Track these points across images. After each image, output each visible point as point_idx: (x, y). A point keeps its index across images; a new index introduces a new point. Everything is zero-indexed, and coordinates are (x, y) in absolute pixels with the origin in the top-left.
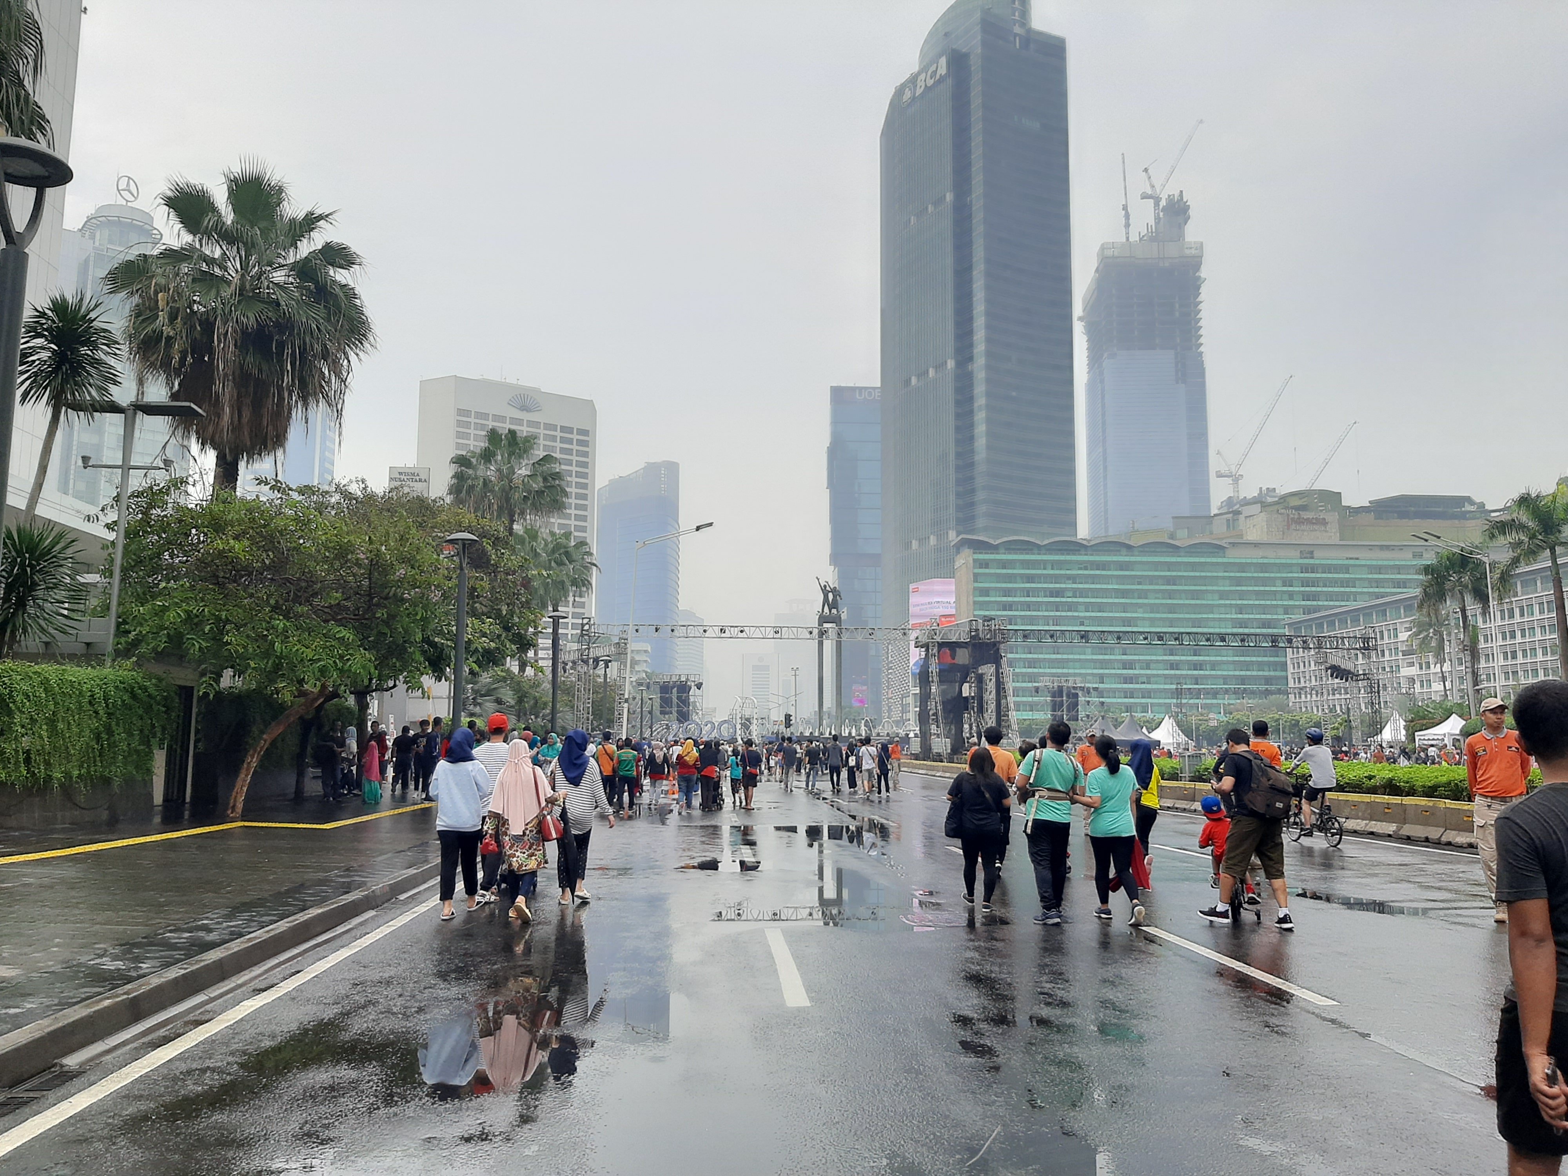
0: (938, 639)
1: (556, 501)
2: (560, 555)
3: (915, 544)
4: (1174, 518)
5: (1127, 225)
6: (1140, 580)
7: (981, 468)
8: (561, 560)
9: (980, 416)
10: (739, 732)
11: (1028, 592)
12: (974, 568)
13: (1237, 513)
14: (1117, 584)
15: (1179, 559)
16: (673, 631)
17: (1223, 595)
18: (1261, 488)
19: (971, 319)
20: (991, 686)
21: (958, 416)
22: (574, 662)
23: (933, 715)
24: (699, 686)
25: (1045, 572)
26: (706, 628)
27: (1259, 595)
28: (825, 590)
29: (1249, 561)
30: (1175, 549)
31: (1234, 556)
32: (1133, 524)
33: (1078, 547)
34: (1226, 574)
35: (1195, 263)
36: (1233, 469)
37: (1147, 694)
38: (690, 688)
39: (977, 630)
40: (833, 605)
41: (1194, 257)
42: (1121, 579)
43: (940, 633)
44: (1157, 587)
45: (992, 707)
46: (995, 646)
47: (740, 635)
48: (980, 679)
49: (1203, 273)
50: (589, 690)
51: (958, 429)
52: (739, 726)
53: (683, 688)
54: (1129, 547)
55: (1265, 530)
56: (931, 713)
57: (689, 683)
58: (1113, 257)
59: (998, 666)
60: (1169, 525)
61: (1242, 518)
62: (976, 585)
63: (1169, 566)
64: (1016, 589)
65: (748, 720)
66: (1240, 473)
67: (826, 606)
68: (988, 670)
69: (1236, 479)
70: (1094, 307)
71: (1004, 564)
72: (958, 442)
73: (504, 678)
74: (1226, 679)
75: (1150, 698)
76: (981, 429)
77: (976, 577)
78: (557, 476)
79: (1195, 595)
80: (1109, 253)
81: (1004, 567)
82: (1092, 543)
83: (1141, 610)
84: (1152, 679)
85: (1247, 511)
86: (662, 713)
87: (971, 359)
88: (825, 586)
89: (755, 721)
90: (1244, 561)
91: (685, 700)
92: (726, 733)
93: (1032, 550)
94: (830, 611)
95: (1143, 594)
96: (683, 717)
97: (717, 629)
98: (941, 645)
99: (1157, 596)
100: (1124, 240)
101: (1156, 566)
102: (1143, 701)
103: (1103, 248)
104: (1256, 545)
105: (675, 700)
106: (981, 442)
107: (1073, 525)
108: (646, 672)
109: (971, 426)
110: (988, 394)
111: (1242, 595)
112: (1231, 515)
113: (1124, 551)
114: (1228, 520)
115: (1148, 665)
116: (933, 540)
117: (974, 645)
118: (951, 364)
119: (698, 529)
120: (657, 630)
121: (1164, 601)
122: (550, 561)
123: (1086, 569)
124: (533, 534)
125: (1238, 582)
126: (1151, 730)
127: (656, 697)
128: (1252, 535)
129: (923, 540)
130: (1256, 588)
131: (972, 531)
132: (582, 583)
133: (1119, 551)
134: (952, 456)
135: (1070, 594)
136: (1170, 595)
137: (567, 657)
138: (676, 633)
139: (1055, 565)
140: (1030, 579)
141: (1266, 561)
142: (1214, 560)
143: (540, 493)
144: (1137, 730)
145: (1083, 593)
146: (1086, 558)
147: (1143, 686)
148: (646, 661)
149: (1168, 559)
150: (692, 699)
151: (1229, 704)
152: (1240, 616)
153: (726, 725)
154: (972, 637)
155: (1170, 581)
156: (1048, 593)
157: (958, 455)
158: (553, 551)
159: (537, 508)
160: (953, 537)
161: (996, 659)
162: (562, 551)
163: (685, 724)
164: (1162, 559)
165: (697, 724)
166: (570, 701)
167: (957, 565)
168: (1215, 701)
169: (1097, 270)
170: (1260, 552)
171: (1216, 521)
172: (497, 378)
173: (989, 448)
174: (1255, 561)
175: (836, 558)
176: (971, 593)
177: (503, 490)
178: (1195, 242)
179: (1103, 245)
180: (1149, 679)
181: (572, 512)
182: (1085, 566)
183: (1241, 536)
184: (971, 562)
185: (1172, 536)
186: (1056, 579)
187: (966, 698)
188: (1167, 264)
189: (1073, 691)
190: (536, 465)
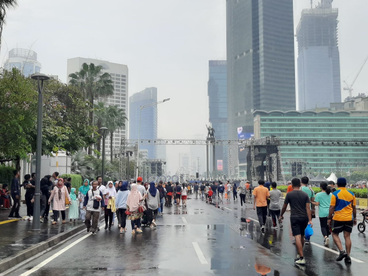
0: (254, 144)
1: (109, 91)
2: (112, 112)
3: (239, 114)
4: (331, 103)
5: (311, 3)
6: (319, 125)
7: (262, 87)
8: (113, 115)
9: (262, 69)
10: (179, 180)
11: (280, 130)
12: (261, 121)
13: (353, 101)
14: (311, 126)
15: (333, 118)
16: (155, 142)
17: (349, 130)
18: (359, 94)
19: (258, 35)
20: (275, 161)
21: (254, 69)
22: (119, 154)
23: (253, 172)
24: (165, 163)
25: (286, 123)
26: (168, 141)
27: (361, 130)
28: (209, 129)
29: (358, 118)
30: (332, 114)
31: (352, 116)
32: (316, 105)
33: (297, 114)
34: (350, 123)
35: (336, 15)
36: (349, 87)
37: (322, 165)
38: (162, 164)
39: (269, 141)
40: (212, 134)
41: (335, 13)
42: (312, 125)
43: (255, 142)
44: (325, 128)
45: (275, 169)
46: (276, 146)
47: (180, 143)
48: (270, 159)
49: (338, 19)
50: (125, 164)
51: (254, 74)
52: (179, 177)
53: (159, 164)
54: (315, 114)
55: (364, 107)
56: (252, 172)
57: (161, 162)
58: (307, 14)
59: (277, 154)
60: (329, 106)
61: (355, 103)
62: (262, 127)
63: (330, 120)
64: (275, 129)
65: (182, 175)
66: (352, 88)
67: (209, 135)
68: (273, 155)
69: (350, 90)
70: (300, 32)
71: (271, 120)
72: (254, 78)
73: (90, 159)
74: (350, 160)
75: (323, 166)
76: (262, 73)
77: (261, 125)
78: (110, 81)
79: (338, 130)
80: (305, 13)
81: (271, 121)
82: (303, 112)
83: (320, 136)
84: (324, 160)
85: (356, 100)
86: (152, 173)
87: (258, 49)
88: (209, 128)
89: (185, 176)
90: (356, 118)
91: (160, 168)
92: (175, 180)
93: (281, 115)
94: (211, 137)
95: (320, 130)
96: (160, 174)
97: (172, 141)
98: (255, 147)
99: (325, 130)
100: (311, 8)
101: (325, 120)
102: (321, 167)
103: (303, 11)
104: (360, 112)
105: (156, 168)
106: (262, 78)
107: (295, 106)
108: (146, 159)
109: (259, 73)
110: (265, 61)
111: (355, 130)
112: (351, 102)
113: (314, 115)
114: (350, 104)
115: (322, 155)
116: (245, 112)
117: (268, 146)
118: (251, 51)
119: (164, 101)
120: (149, 142)
121: (328, 133)
122: (108, 115)
123: (300, 121)
124: (101, 105)
125: (354, 125)
126: (327, 178)
127: (150, 167)
128: (359, 109)
129: (242, 113)
130: (360, 128)
131: (259, 109)
132: (121, 124)
133: (312, 115)
134: (252, 84)
135: (295, 130)
136: (330, 130)
137: (117, 152)
138: (156, 143)
139: (289, 120)
140: (281, 125)
141: (364, 118)
142: (346, 118)
143: (103, 88)
144: (322, 178)
145: (299, 130)
146: (300, 118)
147: (320, 162)
148: (146, 155)
149: (329, 118)
150: (162, 168)
151: (352, 168)
152: (355, 138)
153: (174, 177)
154: (267, 143)
155: (330, 125)
156: (287, 130)
157: (254, 82)
158: (109, 111)
159: (102, 94)
160: (252, 111)
161: (276, 151)
162: (113, 111)
163: (160, 177)
164: (327, 118)
165: (164, 177)
166: (118, 168)
167: (255, 121)
168: (346, 167)
169: (301, 19)
170: (362, 115)
171: (346, 104)
172: (94, 58)
173: (265, 80)
174: (360, 118)
175: (211, 120)
176: (260, 130)
177: (89, 86)
178: (335, 8)
179: (303, 10)
180: (322, 160)
181: (115, 96)
182: (300, 120)
183: (355, 109)
184: (260, 119)
185: (330, 110)
186: (290, 125)
187: (265, 166)
188: (325, 16)
189: (300, 164)
190: (102, 77)
